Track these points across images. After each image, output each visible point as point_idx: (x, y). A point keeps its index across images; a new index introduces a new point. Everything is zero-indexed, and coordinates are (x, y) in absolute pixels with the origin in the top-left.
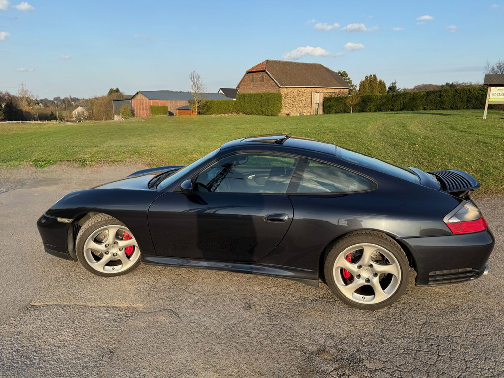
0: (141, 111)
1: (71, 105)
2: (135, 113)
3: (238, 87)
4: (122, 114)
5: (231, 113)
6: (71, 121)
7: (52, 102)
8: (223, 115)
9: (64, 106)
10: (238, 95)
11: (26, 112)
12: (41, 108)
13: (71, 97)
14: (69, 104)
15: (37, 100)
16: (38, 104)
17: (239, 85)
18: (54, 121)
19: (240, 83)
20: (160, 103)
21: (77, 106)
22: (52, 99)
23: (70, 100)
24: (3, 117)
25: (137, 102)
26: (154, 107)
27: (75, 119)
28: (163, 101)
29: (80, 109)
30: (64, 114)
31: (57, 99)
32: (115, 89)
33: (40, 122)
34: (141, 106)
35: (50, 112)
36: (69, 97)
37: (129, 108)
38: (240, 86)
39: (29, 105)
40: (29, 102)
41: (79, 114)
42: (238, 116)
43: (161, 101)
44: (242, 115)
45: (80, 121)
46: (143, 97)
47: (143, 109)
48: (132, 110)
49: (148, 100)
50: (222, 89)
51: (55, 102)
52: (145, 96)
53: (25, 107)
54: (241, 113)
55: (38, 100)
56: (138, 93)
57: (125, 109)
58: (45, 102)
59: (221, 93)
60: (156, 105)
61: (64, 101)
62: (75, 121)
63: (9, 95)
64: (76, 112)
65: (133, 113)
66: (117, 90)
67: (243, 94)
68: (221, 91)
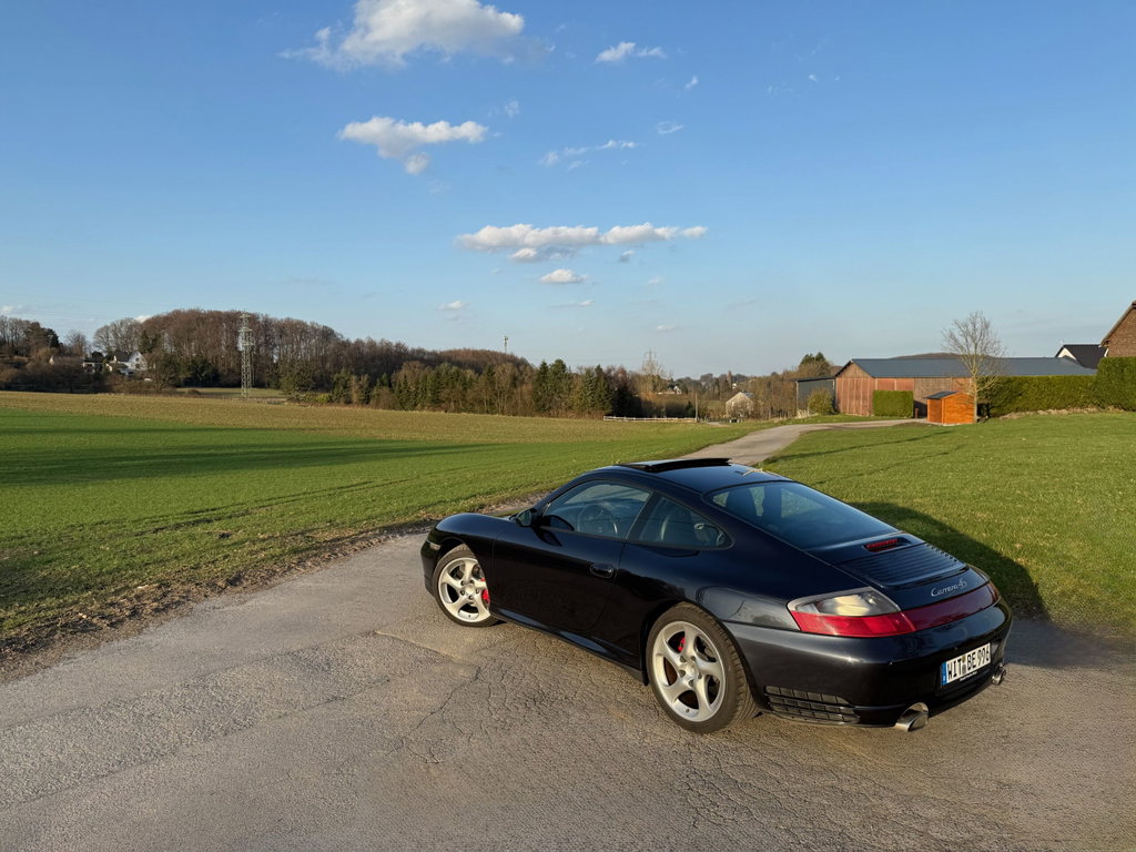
0: (853, 403)
1: (730, 389)
2: (841, 406)
3: (1106, 342)
4: (811, 407)
5: (1081, 407)
6: (719, 420)
7: (697, 384)
8: (1053, 412)
9: (716, 391)
10: (1106, 361)
11: (646, 402)
12: (675, 396)
13: (730, 373)
14: (724, 386)
15: (672, 380)
16: (672, 387)
17: (1110, 336)
18: (689, 420)
19: (1113, 332)
20: (897, 384)
21: (738, 390)
22: (698, 378)
23: (729, 380)
24: (609, 411)
25: (846, 383)
26: (882, 392)
27: (727, 416)
28: (904, 381)
29: (740, 396)
30: (713, 406)
31: (707, 378)
32: (815, 355)
33: (665, 420)
34: (854, 393)
35: (686, 403)
36: (727, 373)
37: (829, 395)
38: (1114, 340)
39: (655, 389)
40: (659, 383)
41: (736, 408)
42: (1098, 415)
43: (900, 380)
44: (1113, 413)
45: (735, 421)
46: (860, 373)
47: (858, 398)
48: (834, 401)
49: (870, 379)
50: (1070, 347)
51: (703, 384)
52: (864, 370)
53: (646, 394)
54: (1111, 408)
55: (675, 379)
56: (849, 364)
57: (819, 398)
58: (685, 384)
59: (1066, 357)
60: (886, 389)
61: (717, 381)
62: (726, 420)
63: (623, 372)
64: (732, 402)
65: (834, 408)
66: (820, 357)
67: (1121, 359)
68: (1066, 352)
